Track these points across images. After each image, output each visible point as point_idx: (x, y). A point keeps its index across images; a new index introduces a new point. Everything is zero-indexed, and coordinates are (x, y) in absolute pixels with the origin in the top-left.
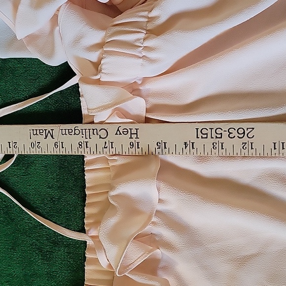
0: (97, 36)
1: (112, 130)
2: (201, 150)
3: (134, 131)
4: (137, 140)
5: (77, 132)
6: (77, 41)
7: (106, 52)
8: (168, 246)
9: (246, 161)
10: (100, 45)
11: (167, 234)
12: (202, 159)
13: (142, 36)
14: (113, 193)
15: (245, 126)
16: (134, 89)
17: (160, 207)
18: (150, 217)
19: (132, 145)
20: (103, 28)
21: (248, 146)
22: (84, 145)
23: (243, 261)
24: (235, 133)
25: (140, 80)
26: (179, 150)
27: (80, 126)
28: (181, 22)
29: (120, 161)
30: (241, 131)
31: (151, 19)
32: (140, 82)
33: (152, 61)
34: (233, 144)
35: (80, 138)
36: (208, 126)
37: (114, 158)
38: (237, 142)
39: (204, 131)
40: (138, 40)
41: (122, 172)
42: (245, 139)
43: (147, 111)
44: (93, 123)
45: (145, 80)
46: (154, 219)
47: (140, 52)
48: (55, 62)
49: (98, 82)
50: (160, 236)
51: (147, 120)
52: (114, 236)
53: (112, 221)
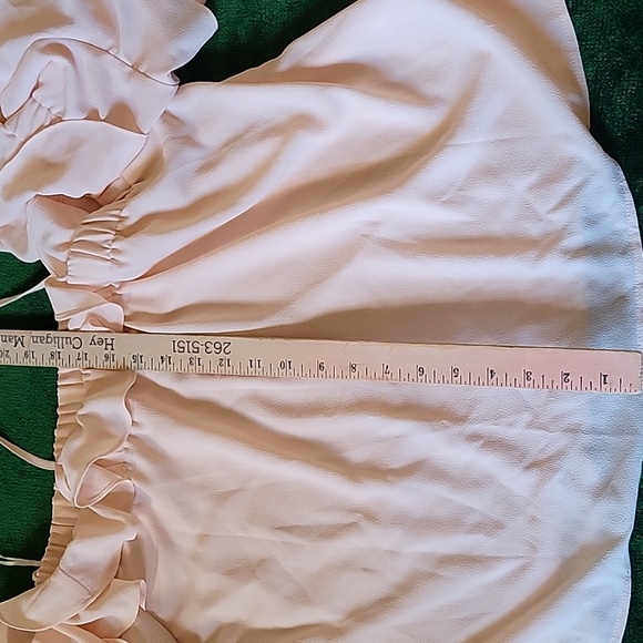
0: (65, 235)
1: (87, 339)
2: (177, 366)
3: (109, 342)
4: (113, 352)
5: (49, 340)
6: (46, 237)
7: (72, 252)
8: (141, 477)
9: (224, 379)
10: (68, 245)
11: (140, 463)
12: (181, 376)
13: (111, 237)
14: (81, 412)
15: (222, 340)
16: (111, 294)
17: (134, 431)
18: (121, 442)
19: (107, 357)
20: (73, 226)
21: (225, 363)
22: (56, 356)
23: (222, 498)
24: (211, 348)
25: (117, 283)
26: (155, 365)
27: (53, 333)
28: (154, 223)
29: (94, 376)
30: (218, 346)
31: (123, 219)
32: (117, 286)
33: (120, 264)
34: (210, 360)
35: (53, 347)
36: (185, 338)
37: (88, 371)
38: (215, 358)
39: (181, 344)
40: (108, 241)
41: (95, 389)
42: (222, 355)
43: (126, 319)
44: (67, 330)
45: (122, 284)
46: (126, 444)
47: (108, 255)
48: (29, 258)
49: (65, 285)
50: (133, 465)
51: (126, 330)
52: (75, 462)
53: (77, 443)
